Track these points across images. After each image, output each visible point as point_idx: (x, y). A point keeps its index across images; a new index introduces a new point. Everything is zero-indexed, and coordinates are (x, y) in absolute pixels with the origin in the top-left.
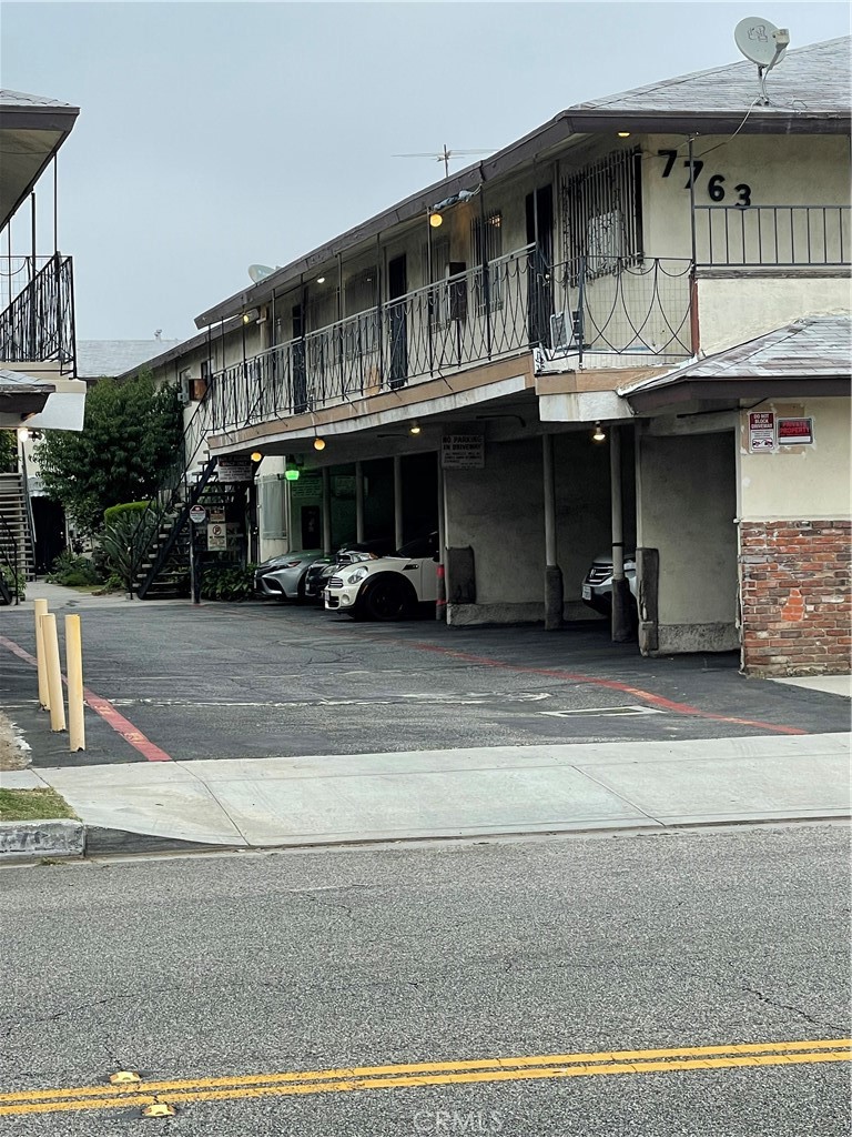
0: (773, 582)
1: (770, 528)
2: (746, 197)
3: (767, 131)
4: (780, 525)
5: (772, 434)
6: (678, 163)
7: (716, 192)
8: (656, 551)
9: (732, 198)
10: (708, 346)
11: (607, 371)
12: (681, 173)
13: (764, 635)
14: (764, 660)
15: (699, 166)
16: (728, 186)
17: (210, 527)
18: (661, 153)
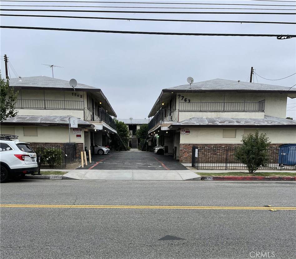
0: (183, 151)
1: (183, 144)
2: (189, 101)
3: (190, 92)
4: (185, 144)
5: (185, 132)
6: (181, 96)
7: (185, 100)
8: (176, 147)
9: (188, 101)
10: (180, 121)
11: (166, 124)
12: (181, 98)
13: (182, 158)
14: (182, 161)
15: (183, 97)
16: (187, 100)
17: (149, 143)
18: (179, 95)
